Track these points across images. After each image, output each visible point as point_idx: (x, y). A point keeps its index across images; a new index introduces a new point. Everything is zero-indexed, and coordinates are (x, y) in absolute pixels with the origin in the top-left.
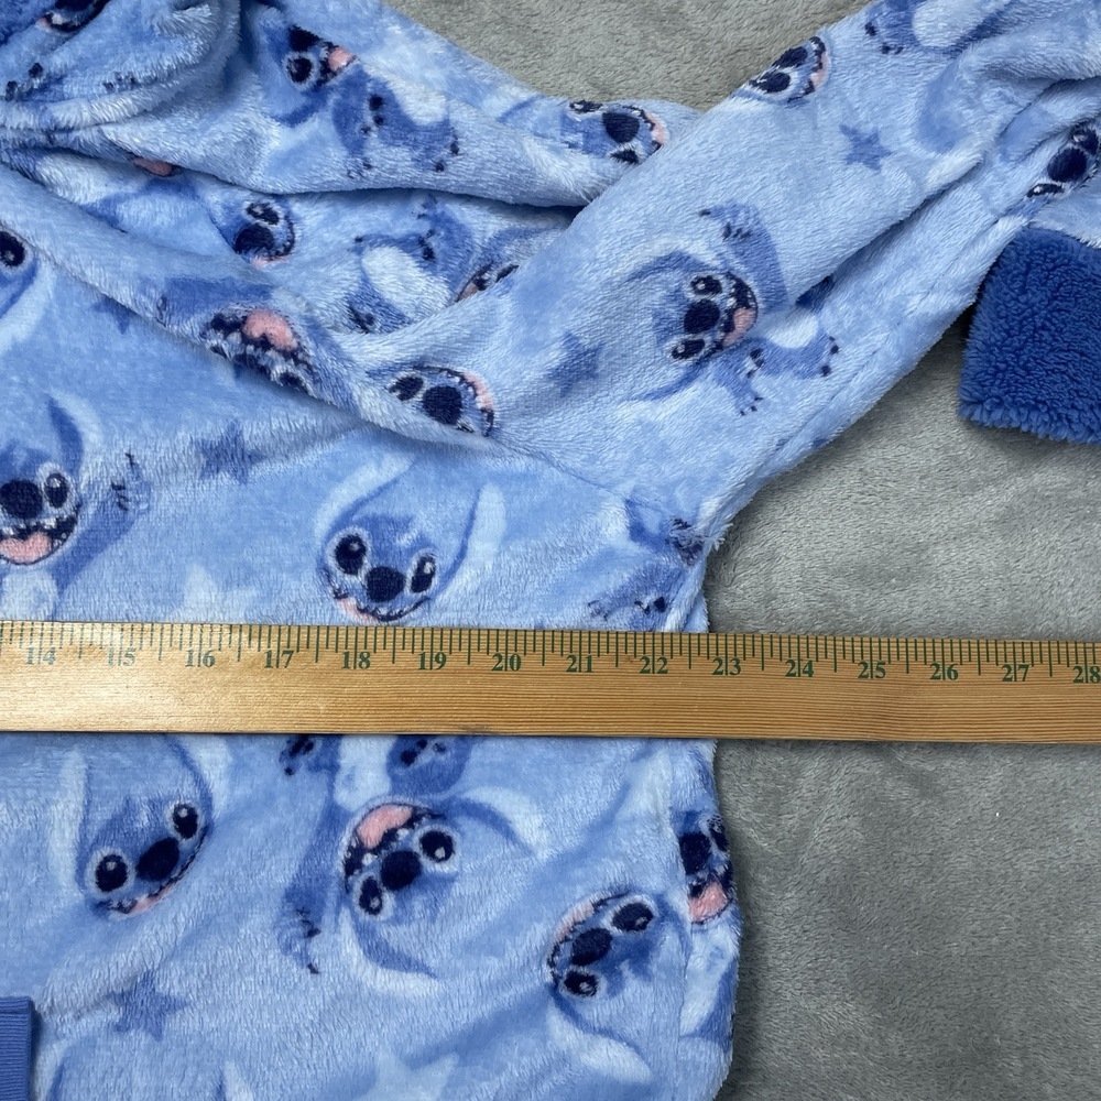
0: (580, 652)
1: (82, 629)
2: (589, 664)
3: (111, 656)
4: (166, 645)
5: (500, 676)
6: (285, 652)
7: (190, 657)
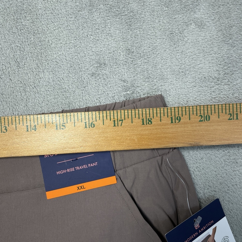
0: (233, 112)
1: (45, 117)
2: (237, 116)
3: (57, 126)
4: (76, 121)
5: (202, 124)
6: (120, 120)
7: (86, 125)
